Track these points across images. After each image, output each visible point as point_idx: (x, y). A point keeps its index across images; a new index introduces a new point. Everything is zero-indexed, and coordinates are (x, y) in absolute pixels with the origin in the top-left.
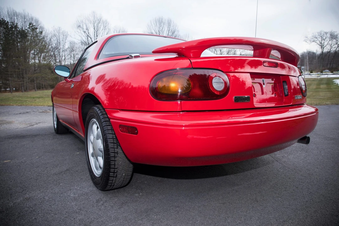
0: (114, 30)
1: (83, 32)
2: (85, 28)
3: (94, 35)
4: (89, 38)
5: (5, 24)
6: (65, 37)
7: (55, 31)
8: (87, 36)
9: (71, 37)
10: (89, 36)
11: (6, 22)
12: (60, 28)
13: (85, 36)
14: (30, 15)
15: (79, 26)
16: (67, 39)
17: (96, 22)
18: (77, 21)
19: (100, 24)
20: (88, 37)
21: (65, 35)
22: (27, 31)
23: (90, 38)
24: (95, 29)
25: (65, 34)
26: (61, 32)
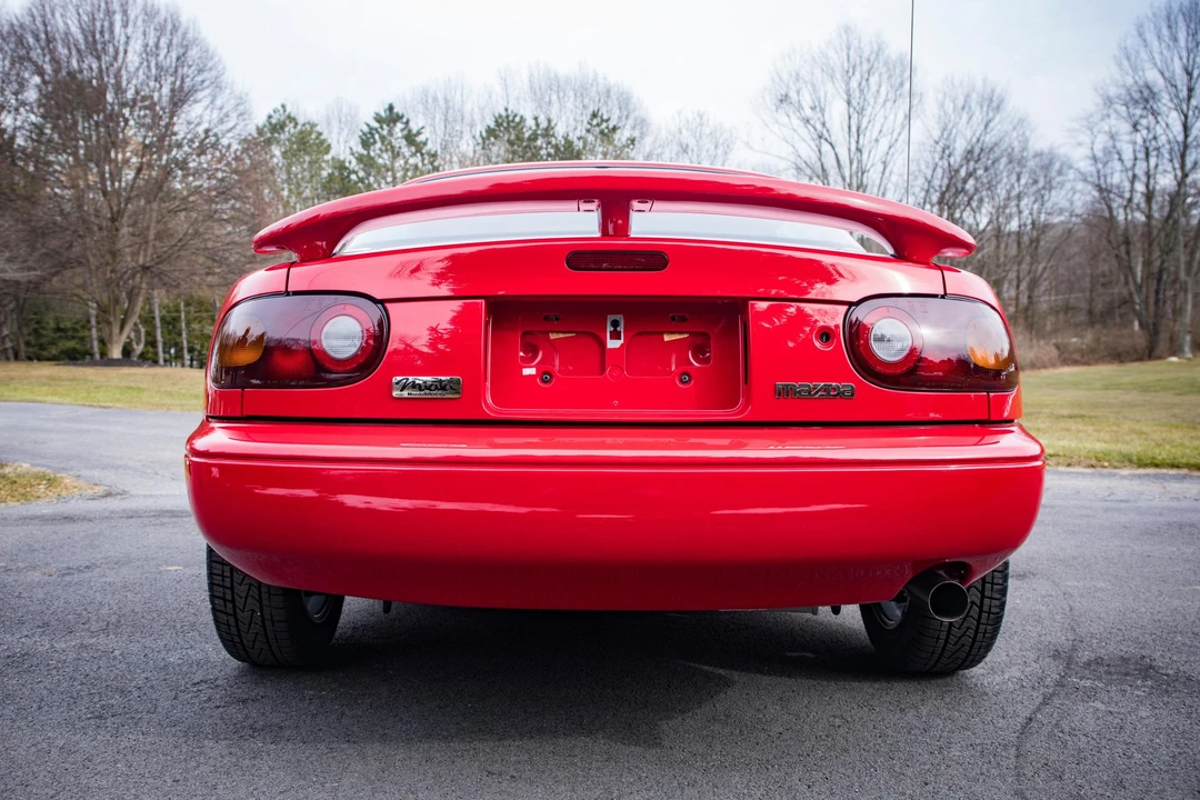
0: (940, 96)
1: (802, 124)
2: (807, 102)
3: (847, 129)
4: (826, 147)
5: (514, 128)
6: (720, 151)
7: (684, 131)
8: (815, 136)
9: (751, 148)
10: (826, 134)
11: (517, 119)
12: (705, 118)
13: (807, 138)
14: (601, 81)
15: (784, 99)
16: (731, 157)
17: (858, 68)
18: (777, 80)
19: (874, 79)
20: (823, 141)
21: (723, 144)
22: (581, 144)
23: (831, 144)
24: (854, 103)
25: (721, 141)
26: (708, 131)
